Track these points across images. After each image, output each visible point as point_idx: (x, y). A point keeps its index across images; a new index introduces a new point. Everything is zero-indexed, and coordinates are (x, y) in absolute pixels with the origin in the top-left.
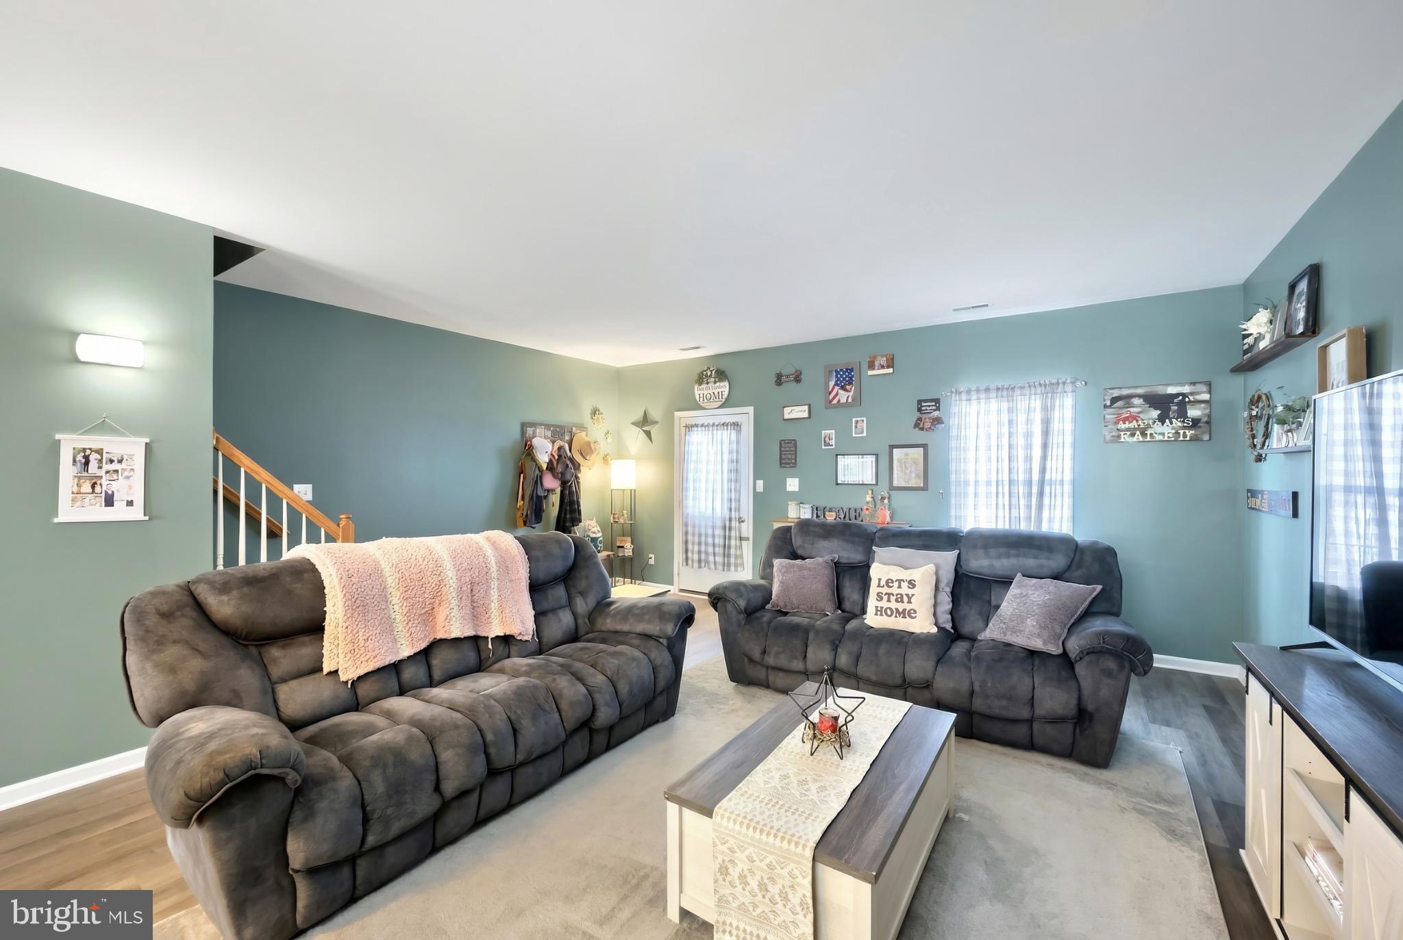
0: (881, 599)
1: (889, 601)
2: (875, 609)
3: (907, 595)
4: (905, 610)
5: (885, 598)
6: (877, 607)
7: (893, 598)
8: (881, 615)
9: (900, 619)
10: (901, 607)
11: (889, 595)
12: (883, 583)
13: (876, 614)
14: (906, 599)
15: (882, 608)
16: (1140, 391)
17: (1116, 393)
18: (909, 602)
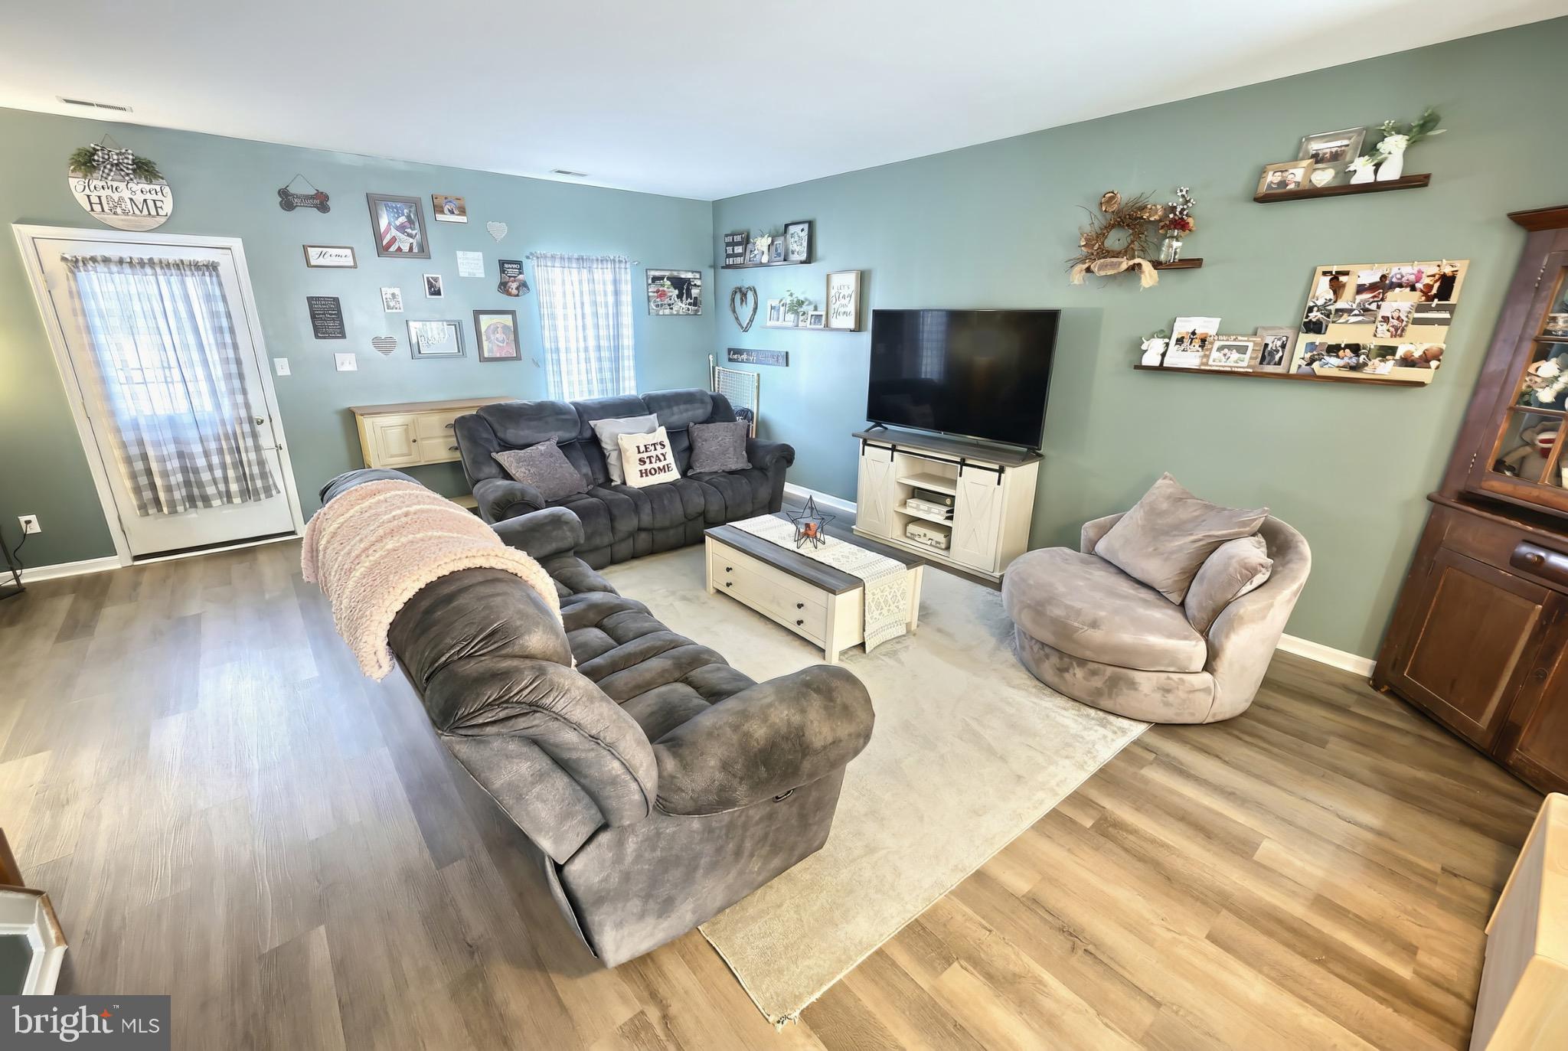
0: (645, 463)
1: (651, 462)
2: (639, 473)
3: (662, 454)
4: (664, 466)
5: (648, 461)
6: (641, 471)
7: (653, 460)
8: (647, 475)
9: (662, 474)
10: (661, 464)
11: (650, 457)
12: (642, 449)
13: (642, 476)
14: (662, 458)
15: (646, 470)
16: (667, 274)
17: (657, 274)
18: (665, 459)
